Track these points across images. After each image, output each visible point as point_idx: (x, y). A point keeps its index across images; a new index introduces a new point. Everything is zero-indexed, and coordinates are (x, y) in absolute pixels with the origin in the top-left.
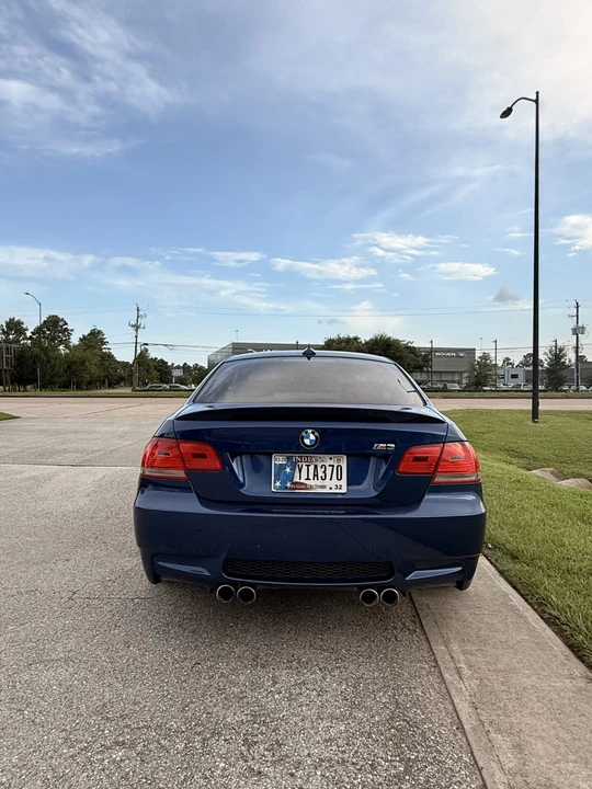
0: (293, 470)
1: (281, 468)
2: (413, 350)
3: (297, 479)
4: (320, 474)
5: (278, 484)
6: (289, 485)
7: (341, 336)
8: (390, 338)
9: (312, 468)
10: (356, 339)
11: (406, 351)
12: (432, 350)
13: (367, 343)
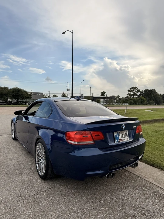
0: (118, 136)
1: (116, 136)
2: (26, 92)
3: (120, 139)
4: (124, 136)
5: (116, 141)
6: (118, 140)
7: (2, 87)
8: (19, 88)
9: (122, 134)
10: (7, 88)
11: (24, 93)
12: (32, 93)
13: (11, 89)
